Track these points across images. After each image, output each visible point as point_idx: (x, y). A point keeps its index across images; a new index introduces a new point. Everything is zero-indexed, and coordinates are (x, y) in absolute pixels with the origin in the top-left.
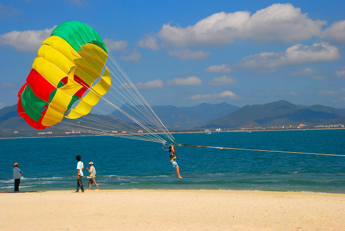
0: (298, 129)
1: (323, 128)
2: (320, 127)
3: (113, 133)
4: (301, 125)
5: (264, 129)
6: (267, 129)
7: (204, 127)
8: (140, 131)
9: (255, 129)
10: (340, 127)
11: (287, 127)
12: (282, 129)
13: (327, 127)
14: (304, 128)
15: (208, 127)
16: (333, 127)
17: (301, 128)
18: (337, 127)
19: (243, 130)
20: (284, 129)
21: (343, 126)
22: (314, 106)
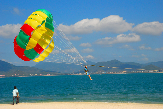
0: (123, 73)
1: (134, 72)
2: (132, 72)
3: (35, 75)
4: (124, 71)
5: (107, 73)
6: (108, 73)
7: (79, 72)
8: (48, 74)
9: (103, 73)
10: (141, 72)
11: (118, 72)
12: (115, 73)
13: (136, 72)
14: (125, 72)
15: (81, 72)
16: (138, 72)
19: (97, 73)
20: (116, 73)
21: (143, 72)
22: (130, 63)
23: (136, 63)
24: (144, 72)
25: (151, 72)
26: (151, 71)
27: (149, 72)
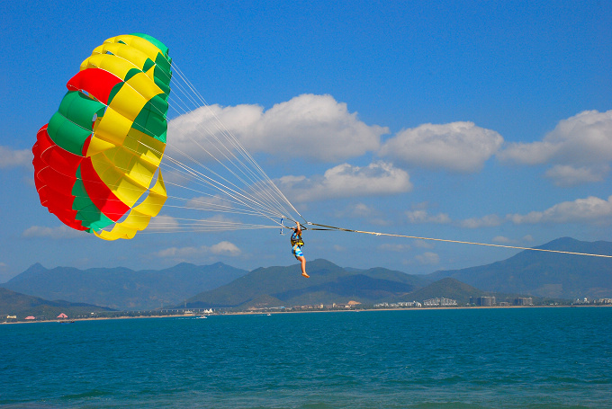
0: (347, 309)
1: (387, 307)
2: (383, 306)
3: (9, 320)
4: (352, 303)
5: (289, 310)
6: (294, 309)
7: (183, 306)
8: (61, 316)
9: (273, 310)
10: (414, 306)
11: (328, 306)
12: (319, 309)
13: (394, 307)
14: (357, 307)
15: (190, 306)
16: (404, 307)
17: (352, 308)
18: (409, 307)
19: (252, 311)
20: (322, 310)
21: (419, 304)
22: (374, 270)
23: (396, 273)
24: (423, 306)
25: (447, 306)
26: (449, 304)
27: (440, 306)
